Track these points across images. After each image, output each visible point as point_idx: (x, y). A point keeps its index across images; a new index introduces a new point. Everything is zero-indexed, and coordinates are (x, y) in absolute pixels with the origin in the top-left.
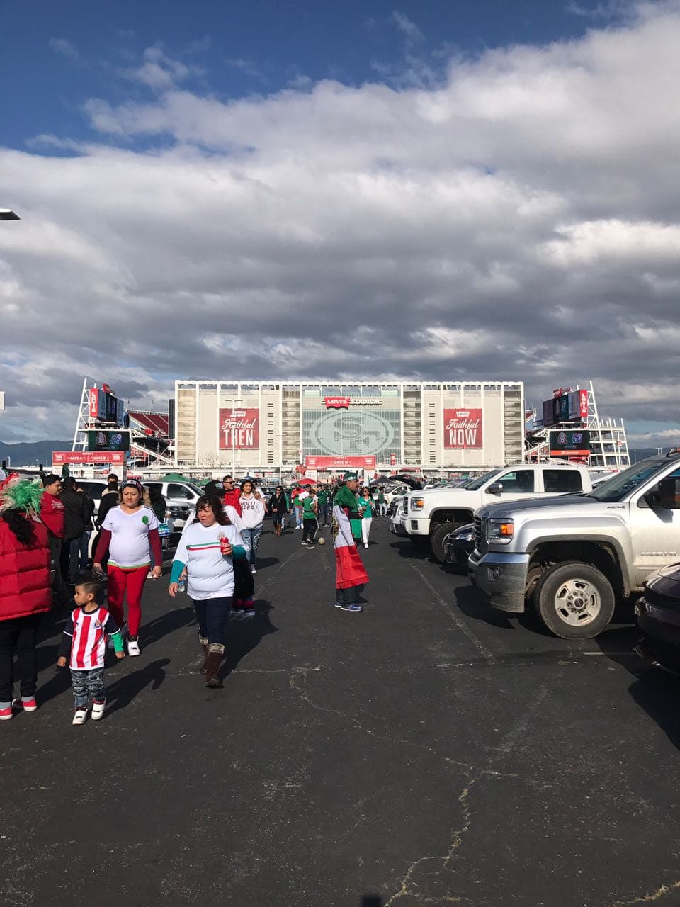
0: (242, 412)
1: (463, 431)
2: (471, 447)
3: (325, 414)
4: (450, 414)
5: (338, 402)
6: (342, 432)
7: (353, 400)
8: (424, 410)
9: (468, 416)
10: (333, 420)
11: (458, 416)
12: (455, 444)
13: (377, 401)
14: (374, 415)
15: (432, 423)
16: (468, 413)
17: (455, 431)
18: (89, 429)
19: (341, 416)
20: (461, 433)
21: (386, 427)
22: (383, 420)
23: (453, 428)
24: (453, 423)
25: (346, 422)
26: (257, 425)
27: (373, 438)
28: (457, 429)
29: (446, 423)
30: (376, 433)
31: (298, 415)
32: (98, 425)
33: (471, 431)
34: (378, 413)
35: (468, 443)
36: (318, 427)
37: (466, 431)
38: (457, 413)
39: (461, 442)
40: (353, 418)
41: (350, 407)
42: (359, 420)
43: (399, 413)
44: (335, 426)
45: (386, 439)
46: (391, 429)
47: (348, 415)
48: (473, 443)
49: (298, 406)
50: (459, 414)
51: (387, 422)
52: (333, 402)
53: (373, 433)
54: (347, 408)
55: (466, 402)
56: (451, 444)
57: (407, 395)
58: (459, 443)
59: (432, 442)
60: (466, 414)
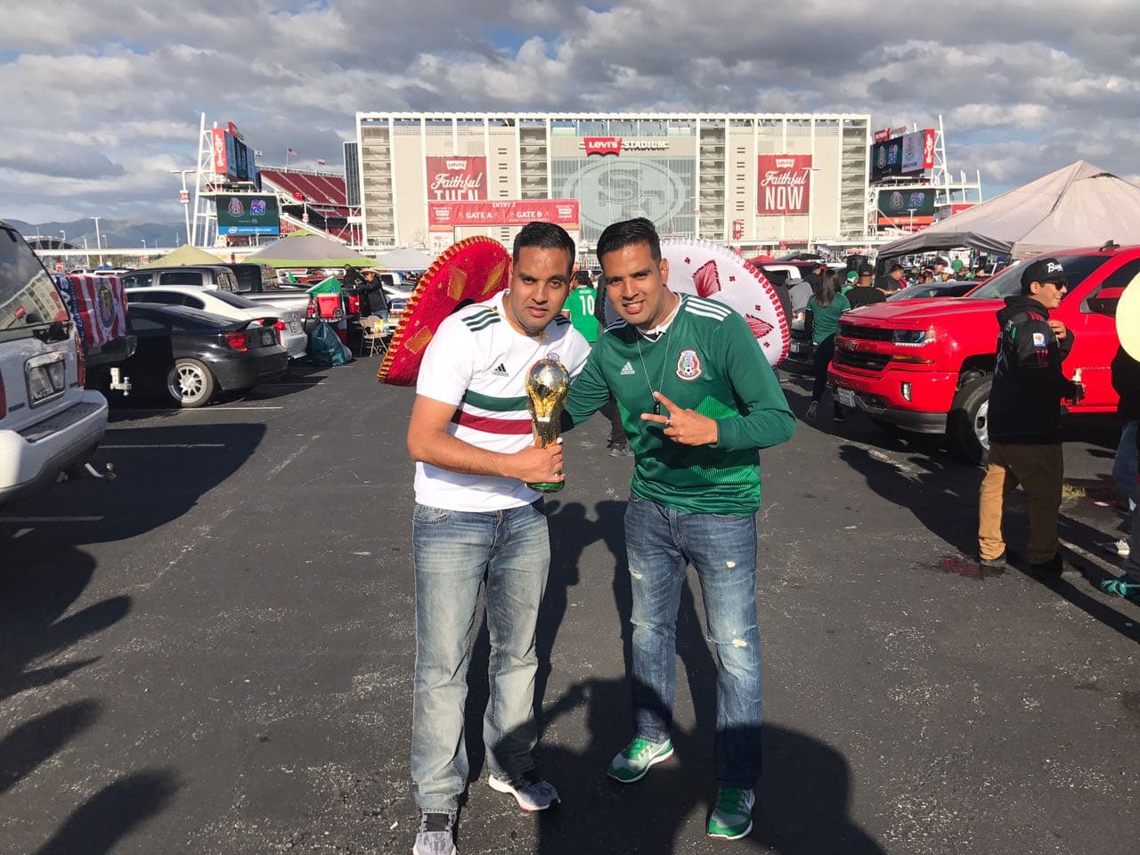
0: (461, 162)
1: (784, 188)
2: (794, 212)
3: (584, 164)
4: (766, 163)
5: (604, 146)
6: (610, 192)
7: (626, 143)
8: (729, 158)
9: (792, 166)
10: (597, 174)
11: (778, 166)
12: (773, 208)
13: (662, 144)
14: (656, 165)
15: (741, 177)
16: (793, 161)
17: (773, 188)
18: (215, 192)
19: (609, 168)
20: (782, 191)
21: (674, 184)
22: (670, 173)
23: (770, 185)
24: (770, 176)
25: (616, 177)
26: (483, 182)
27: (654, 200)
28: (777, 186)
29: (761, 176)
30: (659, 194)
31: (543, 166)
32: (227, 187)
33: (796, 189)
34: (663, 162)
35: (792, 207)
36: (574, 185)
37: (789, 188)
38: (777, 161)
39: (781, 205)
40: (626, 171)
41: (622, 152)
42: (634, 173)
43: (693, 162)
44: (600, 182)
45: (674, 203)
46: (682, 188)
47: (619, 167)
48: (798, 207)
49: (543, 151)
50: (780, 163)
51: (676, 177)
52: (598, 145)
53: (656, 193)
54: (617, 154)
55: (790, 144)
56: (767, 208)
57: (704, 133)
58: (779, 208)
59: (740, 206)
60: (789, 164)
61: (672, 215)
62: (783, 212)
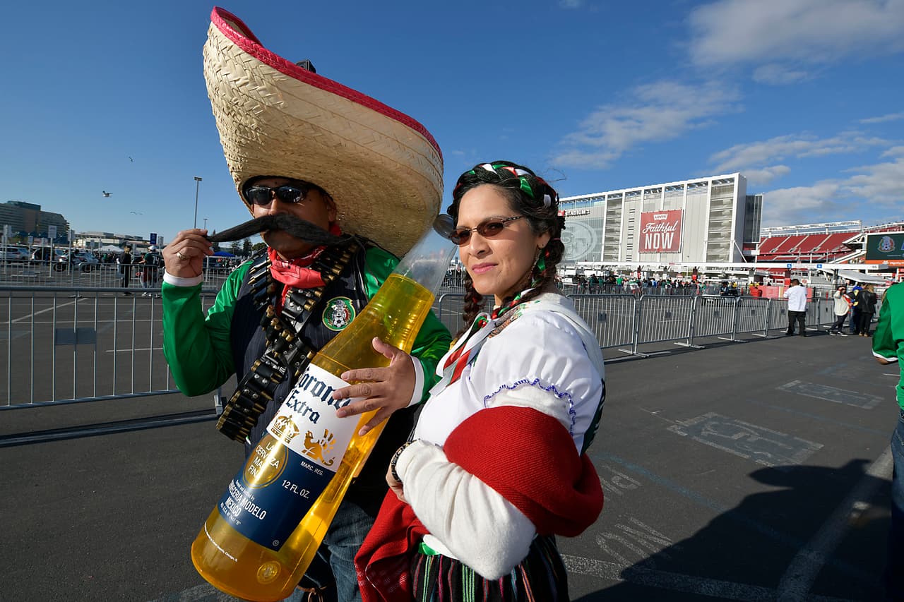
1: (659, 234)
2: (667, 251)
4: (646, 218)
8: (623, 216)
9: (666, 219)
11: (655, 219)
12: (650, 248)
14: (583, 224)
15: (631, 228)
16: (667, 215)
17: (651, 235)
20: (657, 236)
22: (590, 228)
23: (649, 232)
24: (649, 226)
28: (653, 233)
29: (643, 226)
30: (583, 240)
33: (668, 234)
34: (586, 222)
35: (664, 247)
37: (663, 234)
38: (655, 216)
39: (656, 246)
42: (572, 229)
43: (602, 220)
45: (591, 245)
46: (595, 236)
48: (669, 247)
50: (656, 217)
55: (666, 204)
56: (646, 248)
57: (610, 203)
58: (654, 247)
59: (630, 246)
60: (664, 217)
61: (589, 252)
62: (658, 251)
